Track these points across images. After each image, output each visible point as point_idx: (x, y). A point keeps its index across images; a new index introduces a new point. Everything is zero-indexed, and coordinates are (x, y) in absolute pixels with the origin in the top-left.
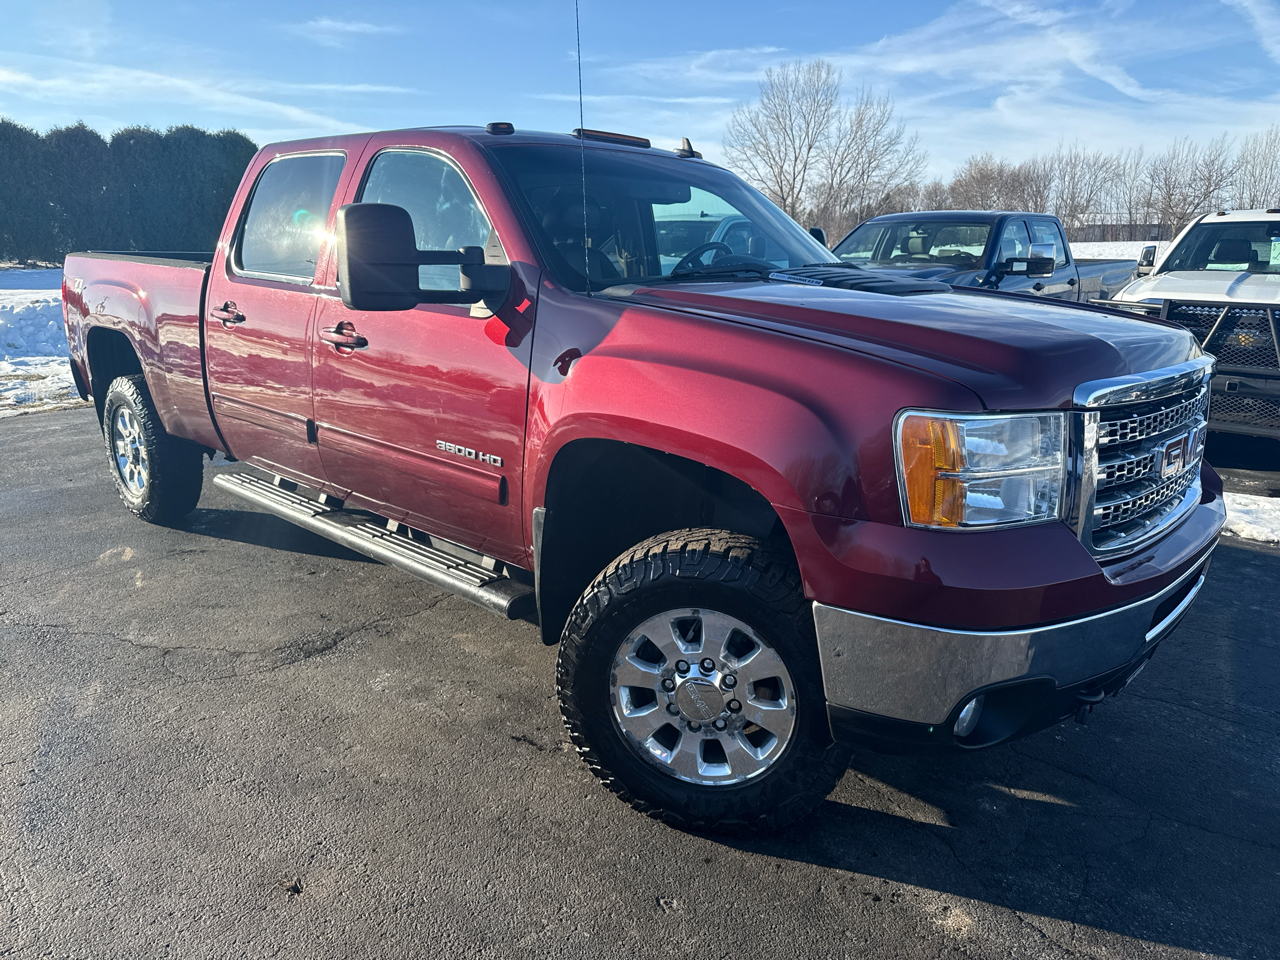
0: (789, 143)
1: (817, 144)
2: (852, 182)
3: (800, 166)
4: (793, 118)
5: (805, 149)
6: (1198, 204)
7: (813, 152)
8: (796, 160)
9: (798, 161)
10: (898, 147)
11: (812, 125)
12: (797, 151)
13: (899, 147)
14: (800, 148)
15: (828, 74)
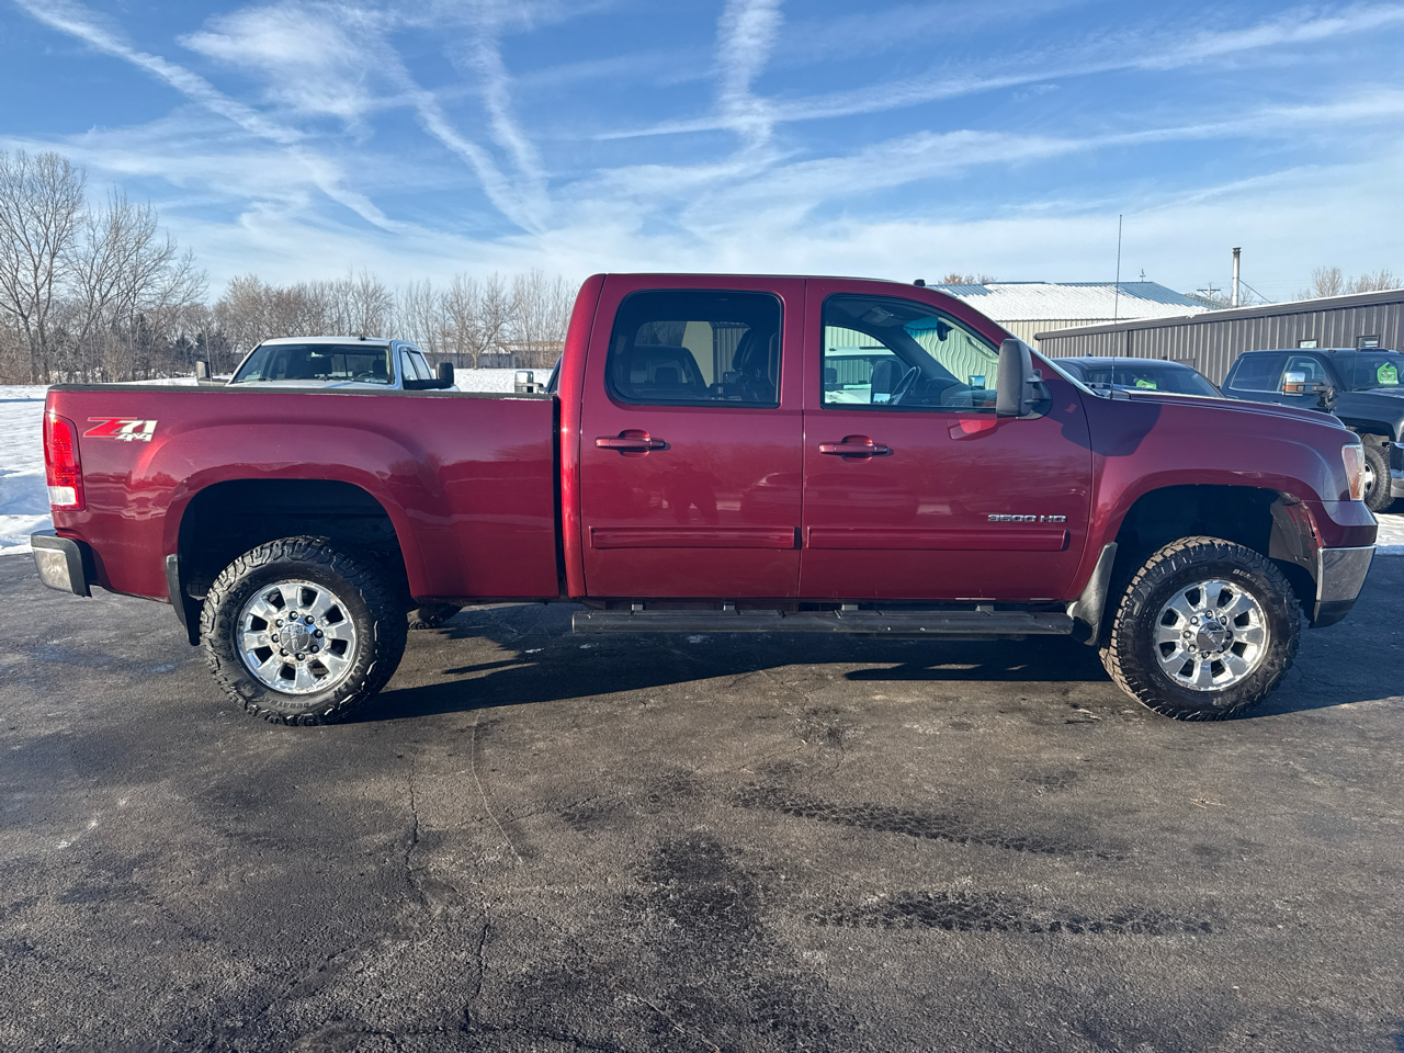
0: (22, 248)
1: (61, 252)
2: (118, 301)
3: (42, 278)
4: (24, 219)
5: (46, 259)
6: (491, 335)
7: (57, 263)
8: (36, 269)
9: (40, 271)
10: (170, 263)
11: (52, 229)
12: (37, 259)
13: (173, 264)
14: (40, 256)
15: (66, 171)
